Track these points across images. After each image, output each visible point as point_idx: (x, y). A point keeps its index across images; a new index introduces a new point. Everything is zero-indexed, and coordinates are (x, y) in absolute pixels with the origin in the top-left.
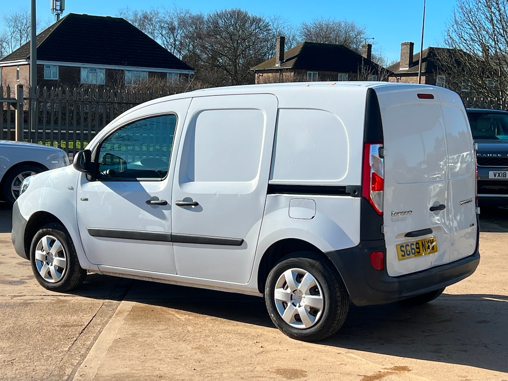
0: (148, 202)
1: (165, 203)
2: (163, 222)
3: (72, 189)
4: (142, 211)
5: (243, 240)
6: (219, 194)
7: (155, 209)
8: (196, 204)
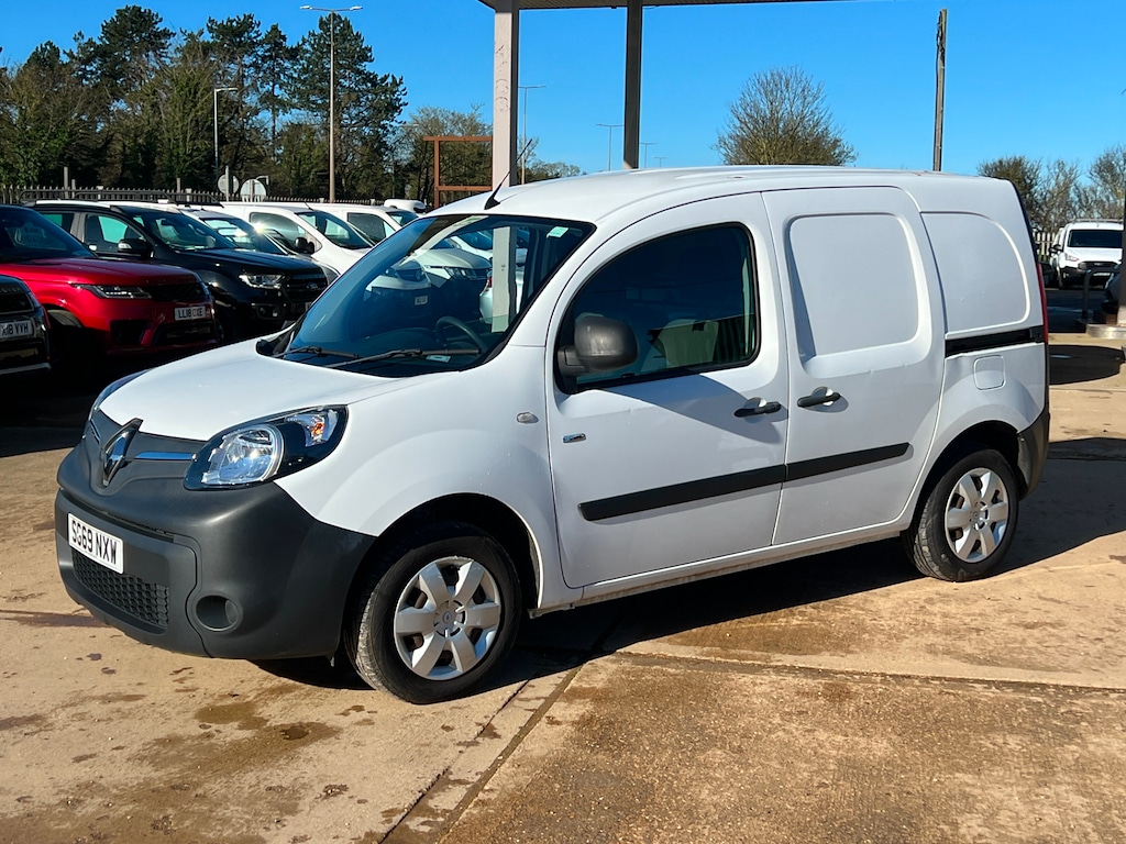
0: (740, 413)
1: (774, 408)
2: (770, 447)
3: (535, 420)
4: (726, 434)
5: (908, 444)
6: (876, 372)
7: (753, 425)
8: (836, 397)
